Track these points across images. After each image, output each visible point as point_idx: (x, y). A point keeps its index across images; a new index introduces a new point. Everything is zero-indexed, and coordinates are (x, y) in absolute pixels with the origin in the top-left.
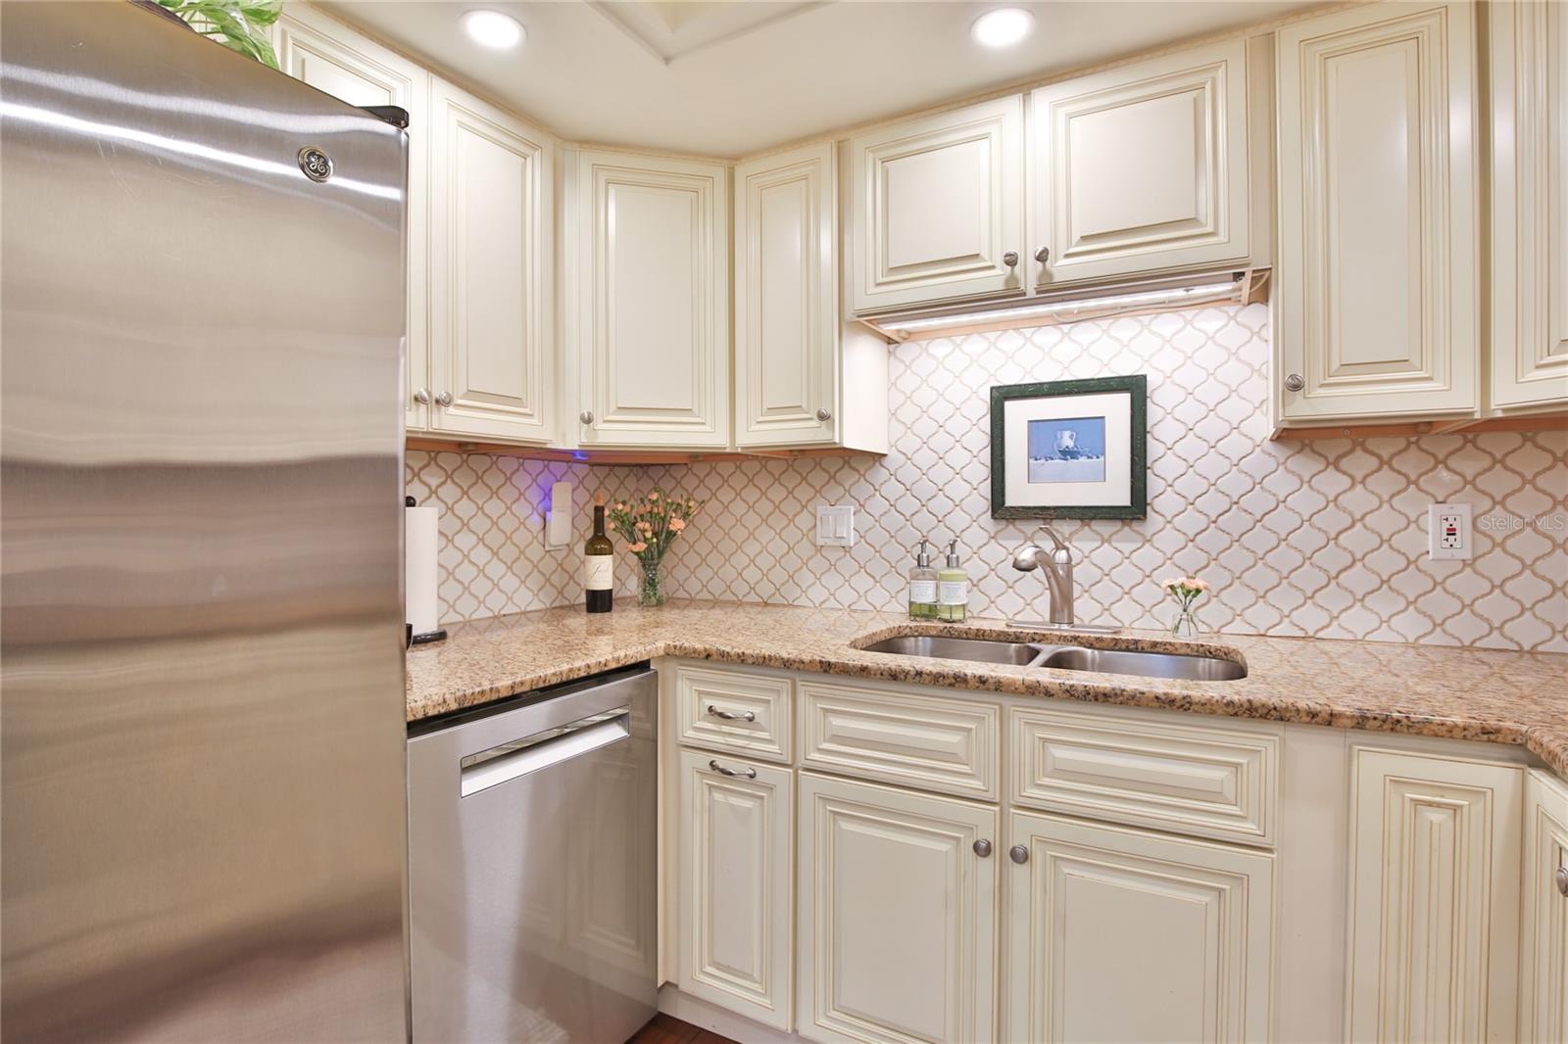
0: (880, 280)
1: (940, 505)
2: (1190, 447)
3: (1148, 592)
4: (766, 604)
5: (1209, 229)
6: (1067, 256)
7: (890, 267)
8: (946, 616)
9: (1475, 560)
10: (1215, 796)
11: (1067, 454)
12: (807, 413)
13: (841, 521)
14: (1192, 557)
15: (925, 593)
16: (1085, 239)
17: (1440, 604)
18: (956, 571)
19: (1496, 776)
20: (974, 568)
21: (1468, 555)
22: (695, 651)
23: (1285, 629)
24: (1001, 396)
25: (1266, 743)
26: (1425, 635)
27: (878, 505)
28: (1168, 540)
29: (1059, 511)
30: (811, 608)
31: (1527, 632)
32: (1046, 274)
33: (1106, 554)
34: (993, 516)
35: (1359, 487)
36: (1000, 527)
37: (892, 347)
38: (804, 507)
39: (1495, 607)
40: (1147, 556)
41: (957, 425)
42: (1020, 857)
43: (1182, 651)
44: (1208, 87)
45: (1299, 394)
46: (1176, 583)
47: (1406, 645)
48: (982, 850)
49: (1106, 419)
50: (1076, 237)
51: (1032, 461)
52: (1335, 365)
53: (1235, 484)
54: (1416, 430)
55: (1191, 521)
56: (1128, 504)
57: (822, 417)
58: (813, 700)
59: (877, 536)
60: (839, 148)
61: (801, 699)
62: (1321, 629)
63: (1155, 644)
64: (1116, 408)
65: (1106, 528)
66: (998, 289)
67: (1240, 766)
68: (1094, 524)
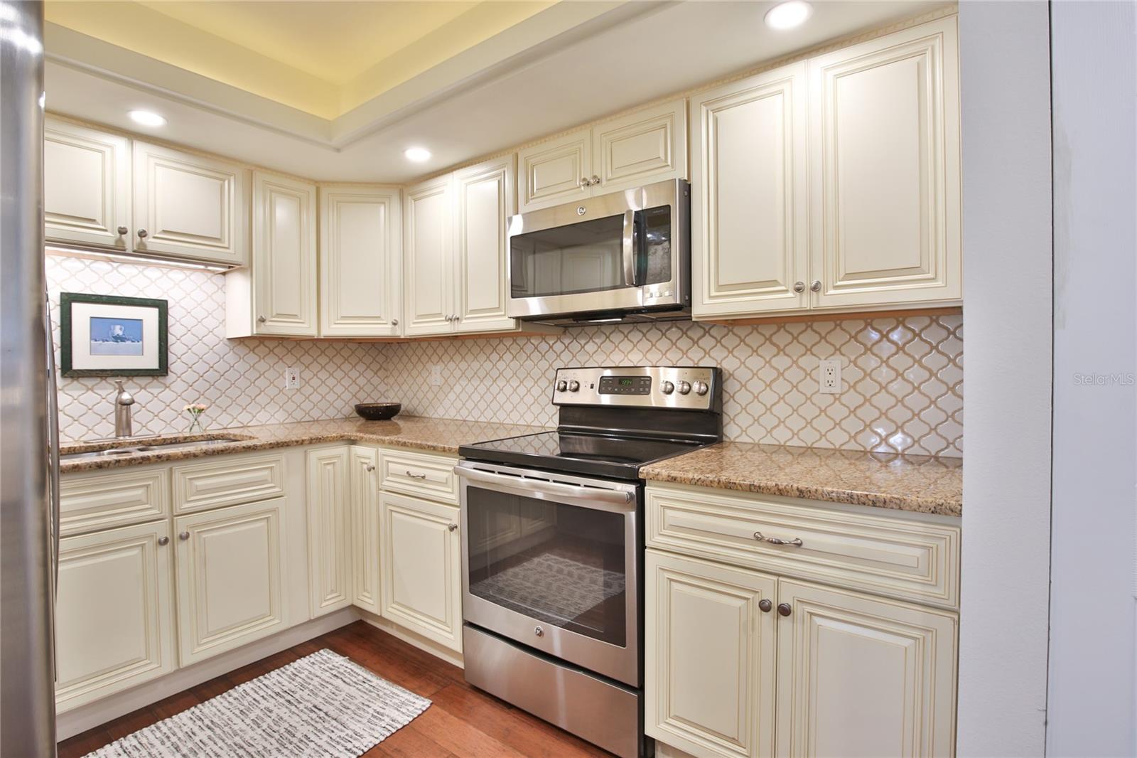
2: (189, 339)
6: (156, 238)
9: (300, 388)
10: (264, 482)
11: (117, 339)
14: (191, 394)
16: (165, 232)
17: (291, 406)
19: (341, 450)
21: (298, 387)
24: (70, 299)
26: (286, 419)
28: (179, 386)
29: (114, 372)
31: (316, 414)
33: (145, 395)
34: (64, 376)
35: (262, 360)
36: (67, 383)
40: (167, 395)
43: (200, 439)
44: (226, 182)
45: (262, 324)
47: (280, 424)
48: (163, 543)
49: (145, 323)
50: (159, 229)
51: (93, 342)
52: (274, 314)
53: (211, 358)
55: (190, 376)
56: (156, 367)
62: (249, 422)
64: (150, 317)
65: (143, 381)
66: (111, 243)
67: (271, 468)
68: (136, 379)
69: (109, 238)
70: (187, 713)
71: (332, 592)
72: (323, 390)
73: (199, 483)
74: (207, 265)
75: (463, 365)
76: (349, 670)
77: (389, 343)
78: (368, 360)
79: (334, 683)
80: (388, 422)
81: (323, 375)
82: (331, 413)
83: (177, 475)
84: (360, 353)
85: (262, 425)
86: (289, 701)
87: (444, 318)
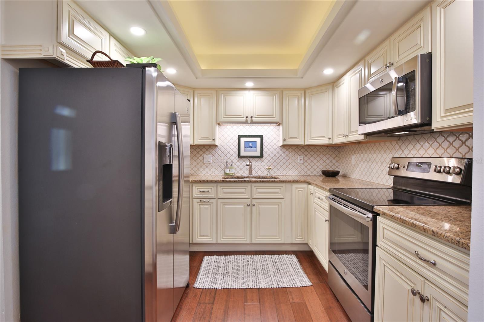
0: (224, 117)
1: (229, 155)
2: (269, 147)
3: (263, 169)
4: (192, 175)
5: (274, 117)
6: (255, 117)
7: (226, 114)
8: (231, 175)
9: (304, 163)
10: (278, 193)
11: (251, 147)
12: (210, 138)
13: (209, 158)
14: (269, 164)
15: (228, 171)
16: (258, 115)
17: (300, 169)
18: (232, 167)
19: (305, 186)
20: (235, 166)
21: (303, 163)
22: (197, 181)
23: (281, 174)
24: (240, 137)
25: (283, 185)
26: (298, 174)
27: (217, 155)
28: (266, 161)
29: (249, 157)
30: (202, 175)
31: (309, 173)
32: (252, 120)
33: (257, 164)
34: (238, 157)
35: (291, 153)
36: (239, 159)
37: (219, 126)
38: (201, 155)
39: (306, 170)
40: (263, 164)
41: (232, 141)
42: (254, 205)
43: (269, 178)
44: (275, 96)
45: (285, 141)
46: (267, 167)
47: (296, 175)
48: (248, 205)
49: (257, 142)
50: (256, 115)
51: (245, 148)
52: (289, 137)
53: (275, 152)
54: (297, 146)
55: (269, 158)
56: (260, 155)
57: (213, 140)
58: (220, 187)
59: (216, 161)
60: (216, 92)
61: (218, 187)
63: (265, 177)
64: (258, 140)
65: (257, 159)
66: (244, 121)
67: (280, 189)
68: (255, 159)
69: (244, 119)
70: (251, 256)
71: (300, 236)
72: (312, 164)
73: (258, 190)
74: (271, 124)
75: (362, 155)
76: (295, 263)
77: (340, 146)
78: (331, 153)
79: (289, 265)
80: (334, 178)
81: (312, 159)
82: (315, 173)
83: (253, 187)
84: (327, 150)
85: (290, 175)
86: (274, 264)
87: (342, 136)
